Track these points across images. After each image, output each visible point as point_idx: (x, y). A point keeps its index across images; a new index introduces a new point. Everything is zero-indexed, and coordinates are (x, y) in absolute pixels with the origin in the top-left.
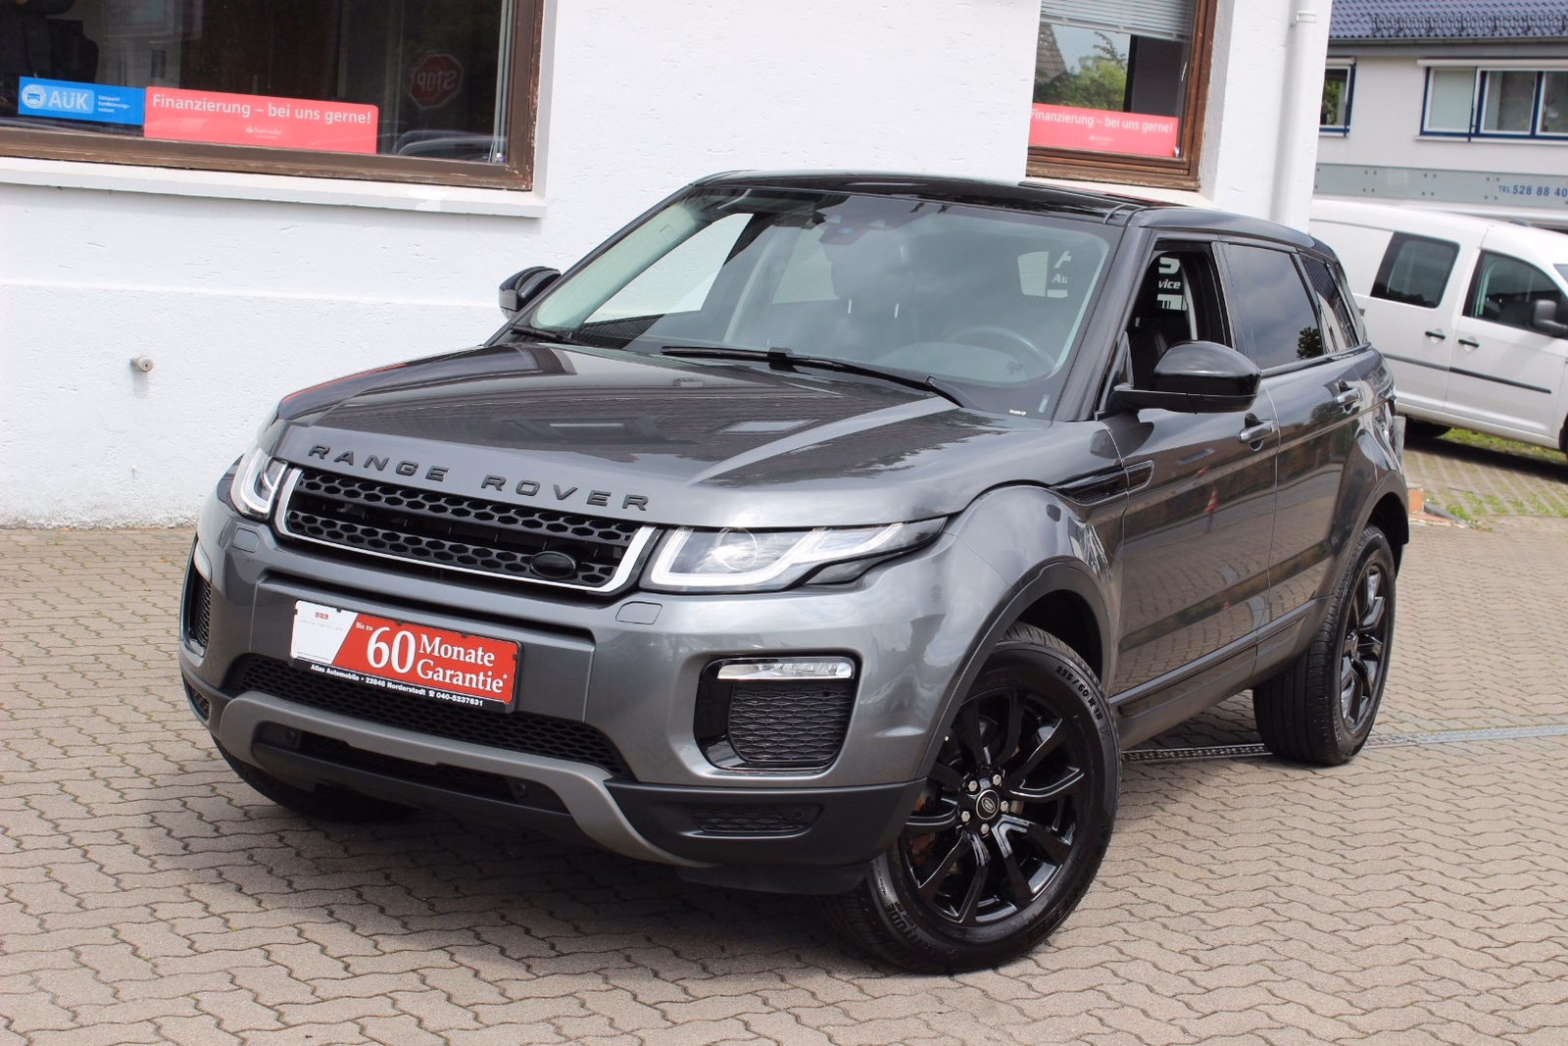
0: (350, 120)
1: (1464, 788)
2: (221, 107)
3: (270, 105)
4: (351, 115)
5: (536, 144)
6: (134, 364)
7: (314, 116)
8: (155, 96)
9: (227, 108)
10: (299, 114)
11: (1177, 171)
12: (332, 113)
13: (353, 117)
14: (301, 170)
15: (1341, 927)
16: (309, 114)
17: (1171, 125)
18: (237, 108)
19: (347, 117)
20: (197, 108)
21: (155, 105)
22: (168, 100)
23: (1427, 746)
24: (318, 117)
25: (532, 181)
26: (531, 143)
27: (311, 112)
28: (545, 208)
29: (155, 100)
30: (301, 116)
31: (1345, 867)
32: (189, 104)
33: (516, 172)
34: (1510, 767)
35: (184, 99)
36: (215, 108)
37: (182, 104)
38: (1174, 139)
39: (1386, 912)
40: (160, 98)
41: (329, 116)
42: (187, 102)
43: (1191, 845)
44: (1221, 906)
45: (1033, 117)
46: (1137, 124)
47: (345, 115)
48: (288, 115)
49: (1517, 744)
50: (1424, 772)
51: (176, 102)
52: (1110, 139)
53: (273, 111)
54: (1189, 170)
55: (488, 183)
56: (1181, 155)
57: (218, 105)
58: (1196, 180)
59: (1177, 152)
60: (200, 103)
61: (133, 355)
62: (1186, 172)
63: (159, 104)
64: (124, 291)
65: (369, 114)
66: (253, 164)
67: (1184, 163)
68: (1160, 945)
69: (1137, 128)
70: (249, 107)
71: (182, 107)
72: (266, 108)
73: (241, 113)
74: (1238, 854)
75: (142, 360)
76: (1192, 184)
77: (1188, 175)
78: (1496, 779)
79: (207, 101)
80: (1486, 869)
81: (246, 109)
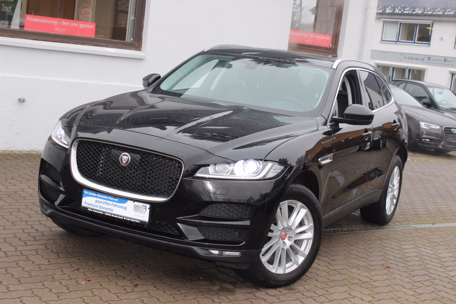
0: (87, 27)
1: (433, 242)
2: (48, 21)
3: (63, 21)
4: (87, 25)
5: (143, 36)
6: (19, 100)
7: (76, 25)
8: (28, 17)
9: (50, 22)
10: (72, 24)
11: (331, 51)
12: (82, 25)
13: (88, 26)
14: (72, 42)
15: (412, 287)
16: (75, 25)
17: (330, 37)
18: (53, 22)
19: (86, 26)
20: (41, 21)
21: (28, 20)
22: (32, 19)
23: (419, 229)
24: (77, 26)
25: (141, 48)
26: (141, 36)
27: (75, 24)
28: (146, 56)
29: (28, 19)
30: (72, 25)
31: (407, 267)
32: (38, 20)
33: (137, 45)
34: (445, 236)
35: (37, 18)
36: (46, 22)
37: (36, 20)
38: (331, 42)
39: (423, 282)
40: (29, 18)
41: (81, 25)
42: (38, 19)
43: (360, 259)
44: (375, 280)
45: (290, 33)
46: (320, 37)
47: (86, 25)
48: (68, 25)
49: (444, 229)
50: (421, 237)
51: (34, 19)
52: (312, 41)
53: (64, 23)
54: (334, 51)
55: (128, 48)
56: (332, 46)
57: (47, 21)
58: (336, 54)
59: (331, 45)
60: (41, 20)
61: (20, 97)
62: (333, 52)
63: (29, 20)
64: (17, 77)
65: (93, 25)
66: (57, 39)
67: (333, 49)
68: (361, 292)
69: (320, 38)
70: (57, 22)
71: (36, 21)
72: (62, 22)
73: (54, 24)
74: (374, 263)
75: (22, 99)
76: (335, 55)
77: (334, 52)
78: (441, 240)
79: (44, 20)
80: (448, 268)
81: (56, 22)
